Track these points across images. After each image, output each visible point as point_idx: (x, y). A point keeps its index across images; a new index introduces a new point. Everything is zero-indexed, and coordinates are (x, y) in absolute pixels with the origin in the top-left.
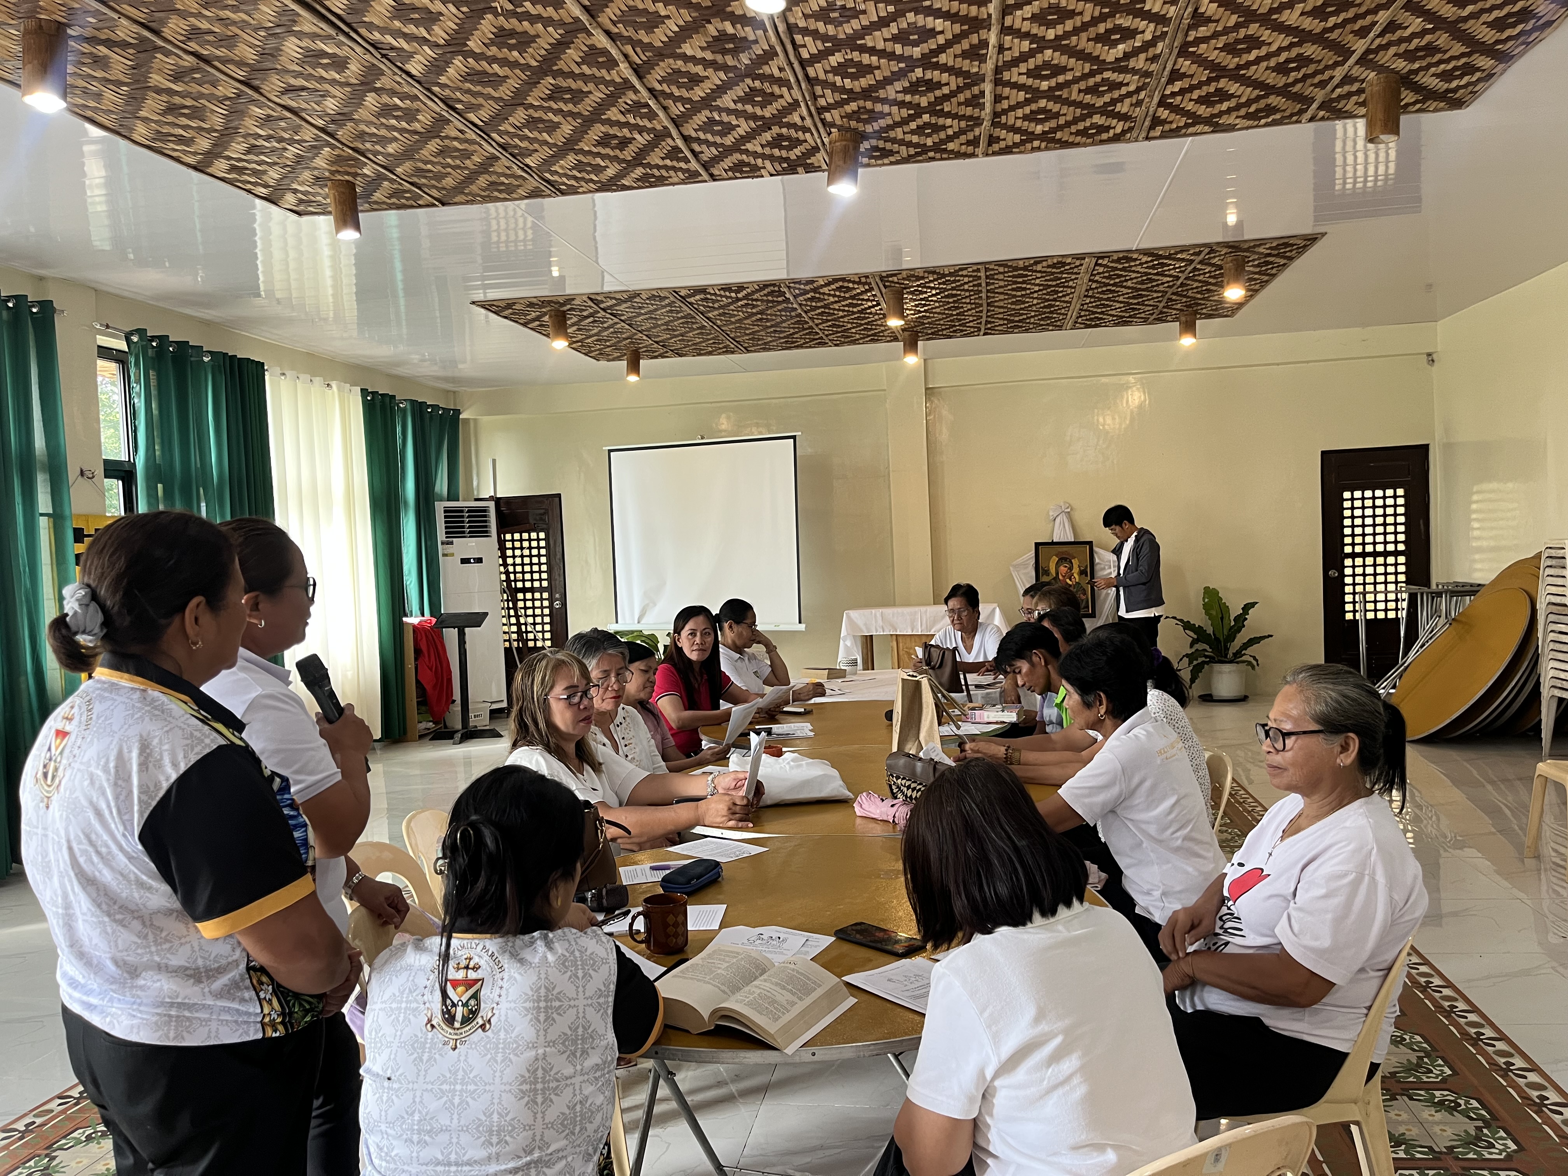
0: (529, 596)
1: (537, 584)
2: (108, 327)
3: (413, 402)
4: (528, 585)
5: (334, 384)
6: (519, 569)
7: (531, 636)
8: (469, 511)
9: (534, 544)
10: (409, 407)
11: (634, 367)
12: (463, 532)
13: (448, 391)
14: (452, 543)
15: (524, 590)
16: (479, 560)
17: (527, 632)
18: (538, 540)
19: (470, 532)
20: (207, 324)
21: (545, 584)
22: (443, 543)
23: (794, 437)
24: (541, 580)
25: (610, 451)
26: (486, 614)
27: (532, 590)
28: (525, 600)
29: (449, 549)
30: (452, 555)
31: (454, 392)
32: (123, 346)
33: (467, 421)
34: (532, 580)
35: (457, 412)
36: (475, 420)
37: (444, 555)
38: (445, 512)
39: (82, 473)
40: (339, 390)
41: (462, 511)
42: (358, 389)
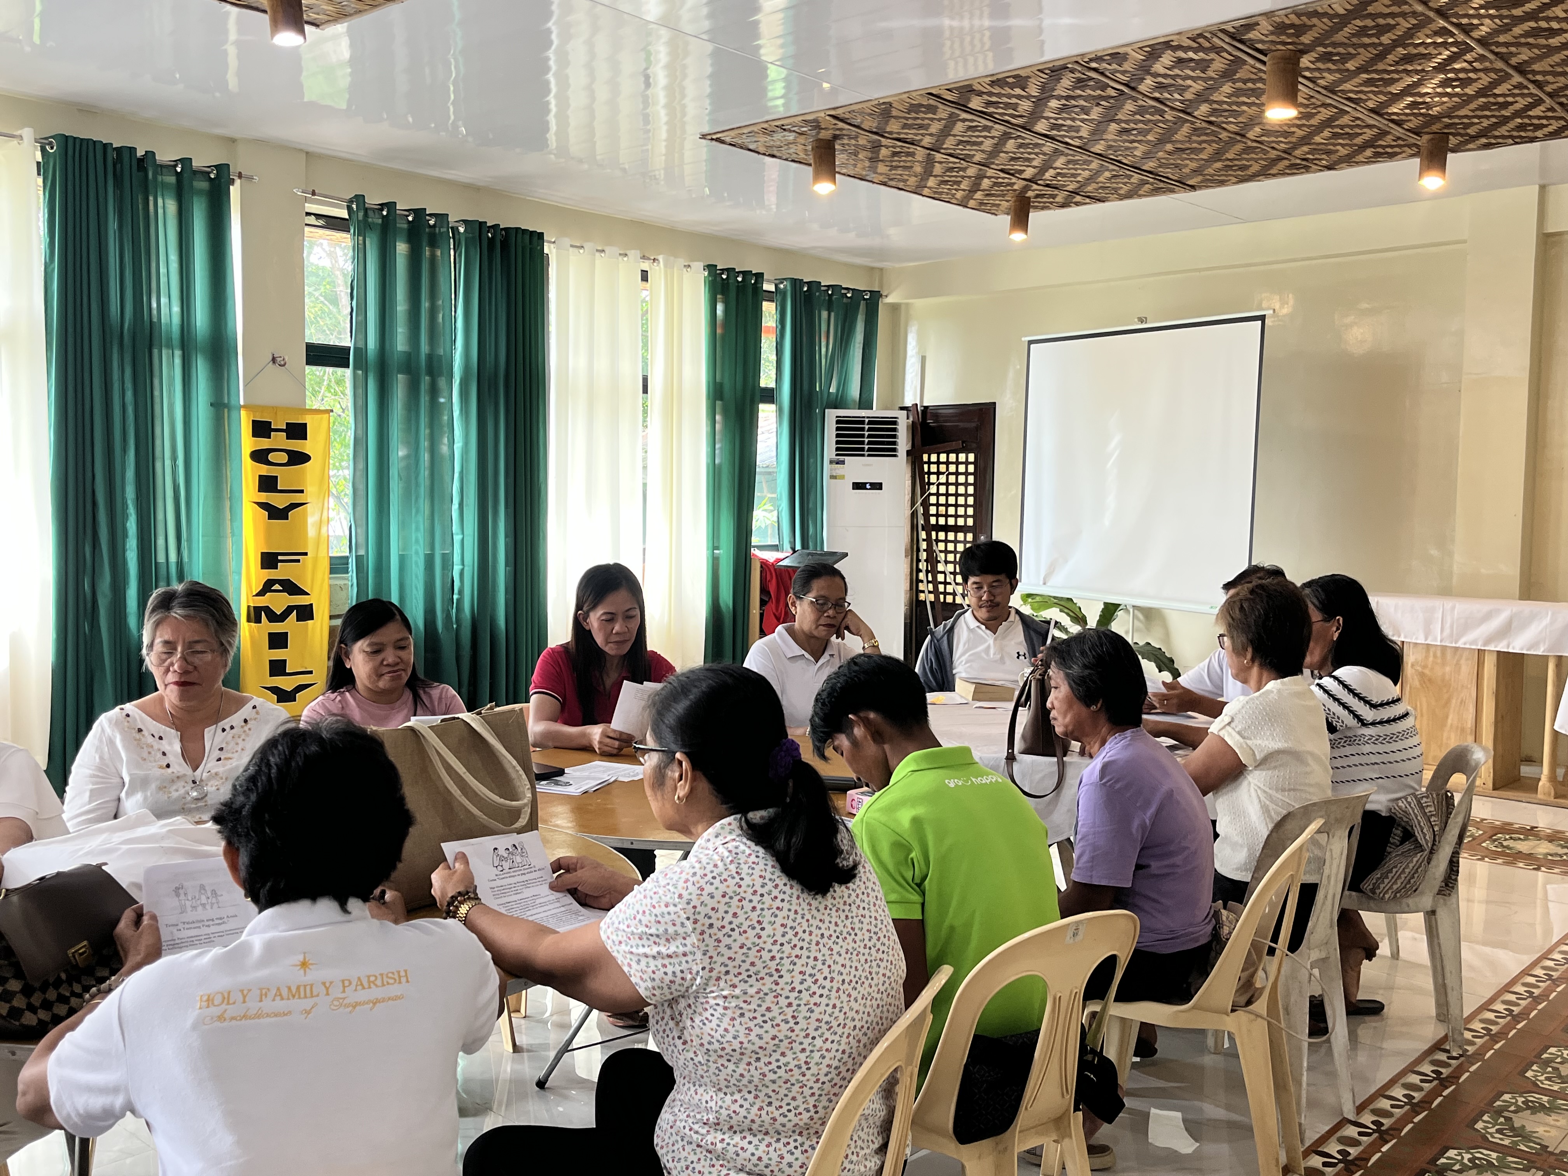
0: (951, 536)
1: (961, 522)
2: (314, 193)
3: (796, 283)
4: (951, 521)
5: (661, 258)
6: (942, 500)
7: (950, 589)
8: (870, 423)
9: (962, 468)
10: (789, 288)
11: (1021, 220)
12: (863, 449)
13: (872, 269)
14: (843, 462)
15: (946, 528)
16: (878, 486)
17: (945, 583)
18: (967, 463)
19: (869, 450)
20: (472, 189)
21: (970, 522)
22: (831, 462)
23: (1262, 318)
24: (966, 516)
25: (1030, 342)
26: (846, 555)
27: (956, 529)
28: (946, 541)
29: (839, 470)
30: (842, 477)
31: (881, 269)
32: (344, 214)
33: (895, 308)
34: (956, 516)
35: (876, 296)
36: (907, 304)
37: (833, 477)
38: (838, 422)
39: (274, 360)
40: (666, 266)
41: (863, 422)
42: (698, 266)
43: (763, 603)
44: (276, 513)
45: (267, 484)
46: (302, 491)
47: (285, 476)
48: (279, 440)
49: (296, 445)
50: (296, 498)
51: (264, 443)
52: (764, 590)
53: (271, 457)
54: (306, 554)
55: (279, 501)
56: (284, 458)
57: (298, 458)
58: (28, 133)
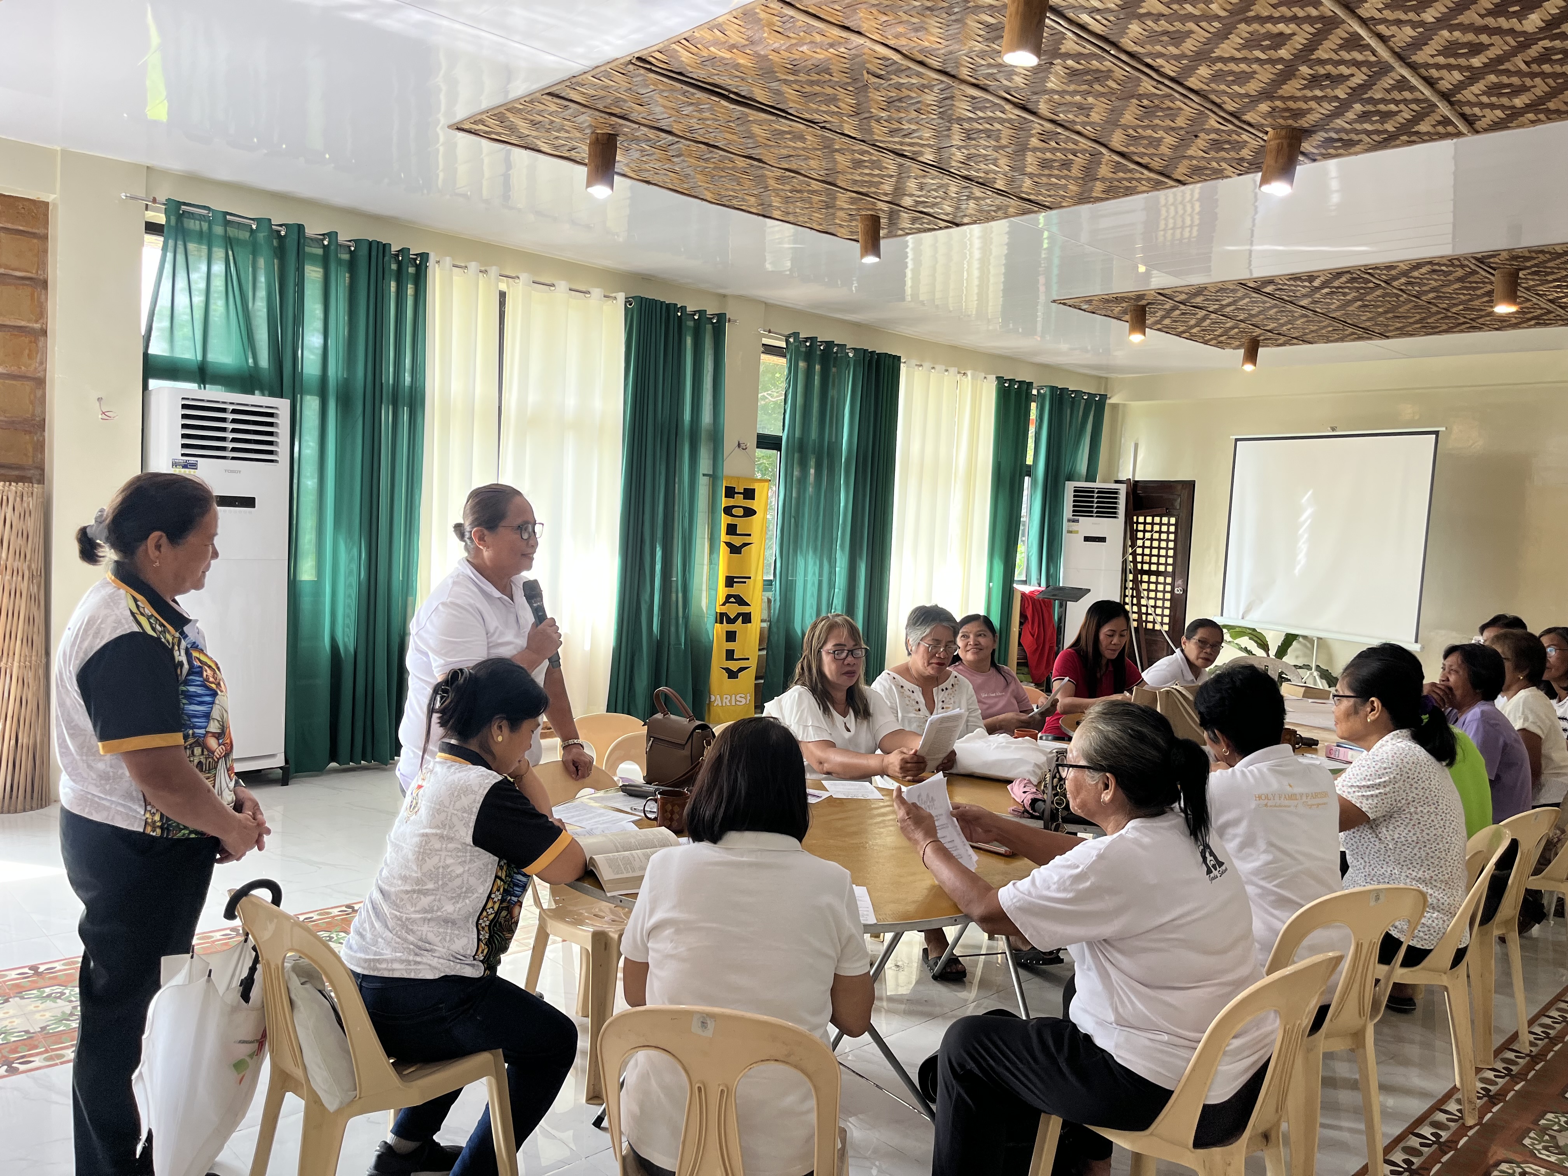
0: (1153, 578)
1: (1162, 568)
2: (770, 332)
3: (1053, 389)
4: (1154, 568)
5: (969, 373)
6: (1147, 551)
7: (1150, 618)
8: (1098, 492)
9: (1164, 528)
10: (1048, 393)
11: (1252, 355)
12: (1092, 512)
13: (1101, 377)
14: (1078, 521)
15: (1149, 573)
16: (1102, 540)
17: (1147, 614)
18: (1169, 525)
19: (1097, 512)
20: (858, 326)
21: (1170, 569)
22: (1069, 521)
23: (1437, 433)
24: (1166, 564)
25: (1237, 440)
26: (1089, 590)
27: (1158, 573)
28: (1149, 582)
29: (1074, 526)
30: (1077, 532)
31: (1107, 378)
32: (783, 344)
33: (1115, 406)
34: (1158, 564)
35: (1104, 397)
36: (1124, 405)
37: (1069, 532)
38: (1075, 491)
39: (739, 445)
40: (972, 378)
41: (1093, 492)
42: (992, 378)
43: (1021, 624)
44: (734, 550)
45: (732, 530)
46: (750, 535)
47: (742, 525)
48: (739, 500)
49: (748, 503)
50: (747, 540)
51: (731, 502)
52: (1023, 615)
53: (734, 511)
54: (750, 578)
55: (737, 541)
56: (741, 512)
57: (749, 512)
58: (621, 297)
